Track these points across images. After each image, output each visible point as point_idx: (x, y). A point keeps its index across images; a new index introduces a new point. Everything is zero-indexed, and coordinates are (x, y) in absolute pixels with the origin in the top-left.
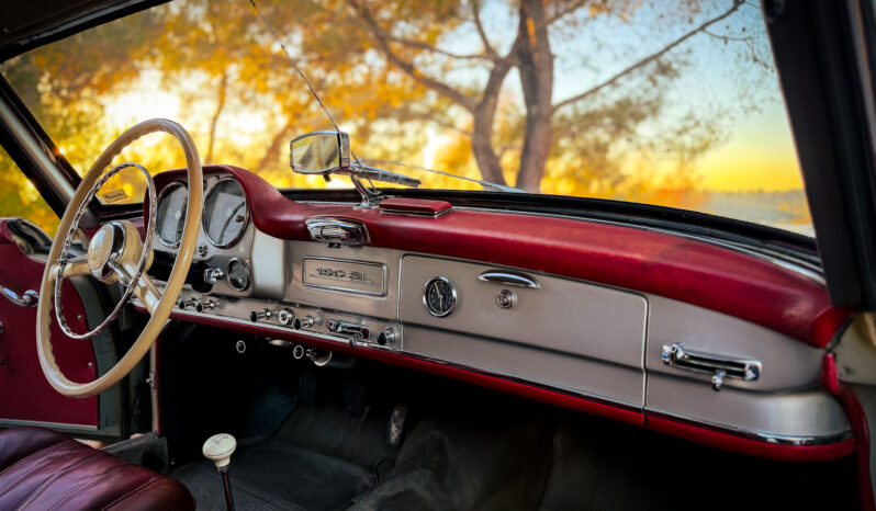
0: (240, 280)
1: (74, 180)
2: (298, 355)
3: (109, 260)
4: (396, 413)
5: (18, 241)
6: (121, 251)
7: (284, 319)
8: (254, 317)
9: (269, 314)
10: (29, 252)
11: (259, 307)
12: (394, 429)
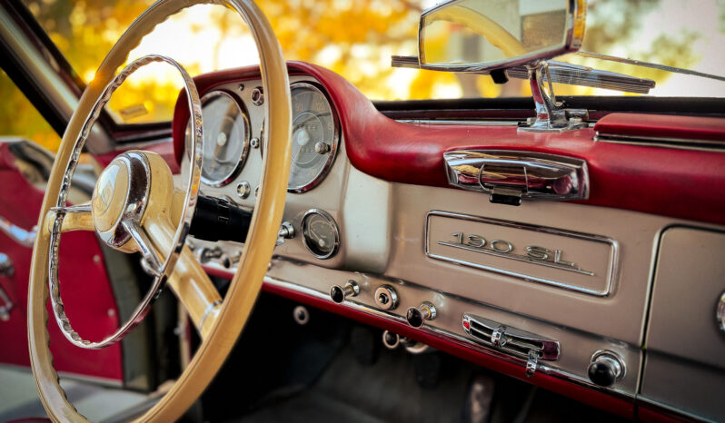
0: (322, 243)
1: (77, 87)
2: (391, 342)
3: (125, 216)
4: (478, 388)
5: (21, 166)
6: (144, 199)
7: (384, 301)
8: (338, 295)
9: (356, 288)
10: (36, 180)
11: (343, 279)
12: (476, 407)
